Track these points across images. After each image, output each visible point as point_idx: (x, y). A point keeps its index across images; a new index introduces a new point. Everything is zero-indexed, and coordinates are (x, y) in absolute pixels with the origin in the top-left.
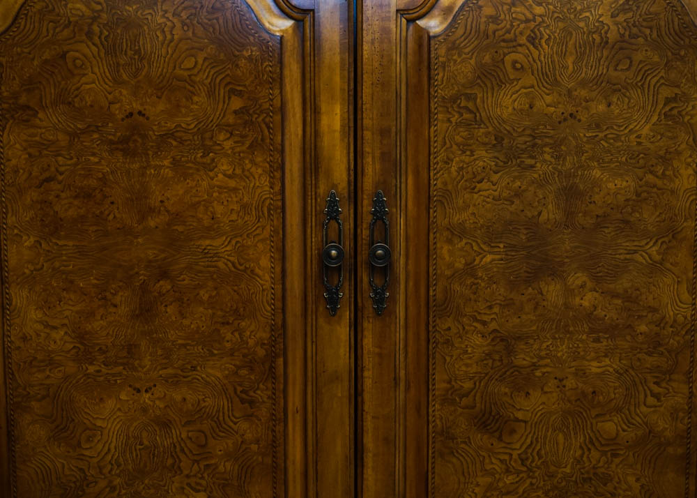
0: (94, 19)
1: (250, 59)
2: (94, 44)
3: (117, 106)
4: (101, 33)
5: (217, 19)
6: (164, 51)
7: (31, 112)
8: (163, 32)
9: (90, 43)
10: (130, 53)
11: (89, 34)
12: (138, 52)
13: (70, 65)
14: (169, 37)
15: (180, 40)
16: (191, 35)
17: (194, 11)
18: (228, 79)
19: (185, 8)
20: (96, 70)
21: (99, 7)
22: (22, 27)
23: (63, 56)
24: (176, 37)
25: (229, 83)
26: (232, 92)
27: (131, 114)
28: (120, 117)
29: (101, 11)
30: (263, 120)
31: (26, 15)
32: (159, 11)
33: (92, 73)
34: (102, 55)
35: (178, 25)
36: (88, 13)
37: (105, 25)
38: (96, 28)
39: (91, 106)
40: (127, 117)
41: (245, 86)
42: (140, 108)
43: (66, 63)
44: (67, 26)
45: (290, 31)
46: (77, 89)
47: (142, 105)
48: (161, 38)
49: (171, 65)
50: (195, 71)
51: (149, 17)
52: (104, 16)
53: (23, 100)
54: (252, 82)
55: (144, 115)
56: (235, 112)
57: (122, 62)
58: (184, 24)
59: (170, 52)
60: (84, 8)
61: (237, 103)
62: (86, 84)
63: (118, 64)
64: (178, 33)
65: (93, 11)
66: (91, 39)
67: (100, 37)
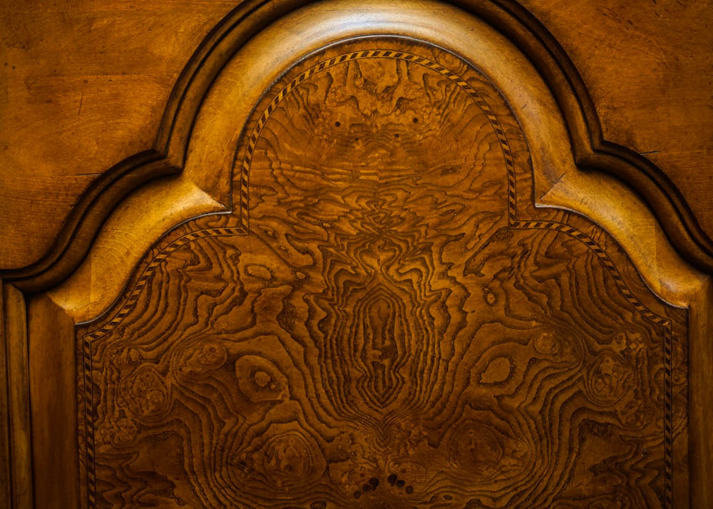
0: (296, 285)
1: (625, 358)
2: (297, 338)
3: (346, 466)
4: (312, 312)
5: (556, 277)
6: (445, 349)
7: (157, 487)
8: (444, 307)
9: (286, 336)
10: (371, 353)
11: (286, 317)
12: (389, 352)
13: (243, 383)
14: (455, 317)
15: (480, 325)
16: (502, 313)
17: (508, 263)
18: (578, 402)
19: (490, 257)
20: (301, 393)
21: (307, 260)
22: (140, 306)
23: (230, 363)
24: (469, 318)
25: (582, 410)
26: (589, 427)
27: (375, 482)
28: (350, 489)
29: (314, 266)
30: (651, 483)
31: (150, 280)
32: (435, 263)
33: (292, 398)
34: (314, 360)
35: (475, 291)
36: (284, 273)
37: (318, 297)
38: (298, 303)
39: (290, 468)
40: (366, 488)
41: (614, 414)
42: (395, 469)
43: (235, 380)
44: (239, 302)
45: (703, 297)
46: (259, 434)
47: (397, 462)
48: (438, 322)
49: (460, 377)
50: (513, 385)
51: (414, 277)
52: (318, 277)
53: (141, 460)
54: (630, 406)
55: (401, 483)
56: (594, 469)
57: (356, 373)
58: (487, 289)
59: (458, 349)
60: (274, 264)
61: (595, 452)
62: (279, 422)
63: (348, 379)
64: (474, 308)
65: (295, 269)
66: (289, 328)
67: (307, 324)
